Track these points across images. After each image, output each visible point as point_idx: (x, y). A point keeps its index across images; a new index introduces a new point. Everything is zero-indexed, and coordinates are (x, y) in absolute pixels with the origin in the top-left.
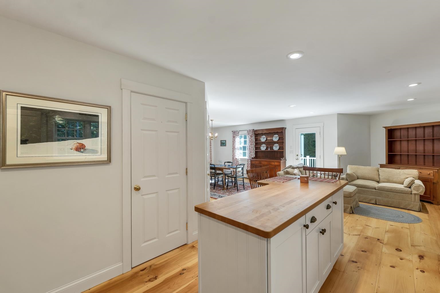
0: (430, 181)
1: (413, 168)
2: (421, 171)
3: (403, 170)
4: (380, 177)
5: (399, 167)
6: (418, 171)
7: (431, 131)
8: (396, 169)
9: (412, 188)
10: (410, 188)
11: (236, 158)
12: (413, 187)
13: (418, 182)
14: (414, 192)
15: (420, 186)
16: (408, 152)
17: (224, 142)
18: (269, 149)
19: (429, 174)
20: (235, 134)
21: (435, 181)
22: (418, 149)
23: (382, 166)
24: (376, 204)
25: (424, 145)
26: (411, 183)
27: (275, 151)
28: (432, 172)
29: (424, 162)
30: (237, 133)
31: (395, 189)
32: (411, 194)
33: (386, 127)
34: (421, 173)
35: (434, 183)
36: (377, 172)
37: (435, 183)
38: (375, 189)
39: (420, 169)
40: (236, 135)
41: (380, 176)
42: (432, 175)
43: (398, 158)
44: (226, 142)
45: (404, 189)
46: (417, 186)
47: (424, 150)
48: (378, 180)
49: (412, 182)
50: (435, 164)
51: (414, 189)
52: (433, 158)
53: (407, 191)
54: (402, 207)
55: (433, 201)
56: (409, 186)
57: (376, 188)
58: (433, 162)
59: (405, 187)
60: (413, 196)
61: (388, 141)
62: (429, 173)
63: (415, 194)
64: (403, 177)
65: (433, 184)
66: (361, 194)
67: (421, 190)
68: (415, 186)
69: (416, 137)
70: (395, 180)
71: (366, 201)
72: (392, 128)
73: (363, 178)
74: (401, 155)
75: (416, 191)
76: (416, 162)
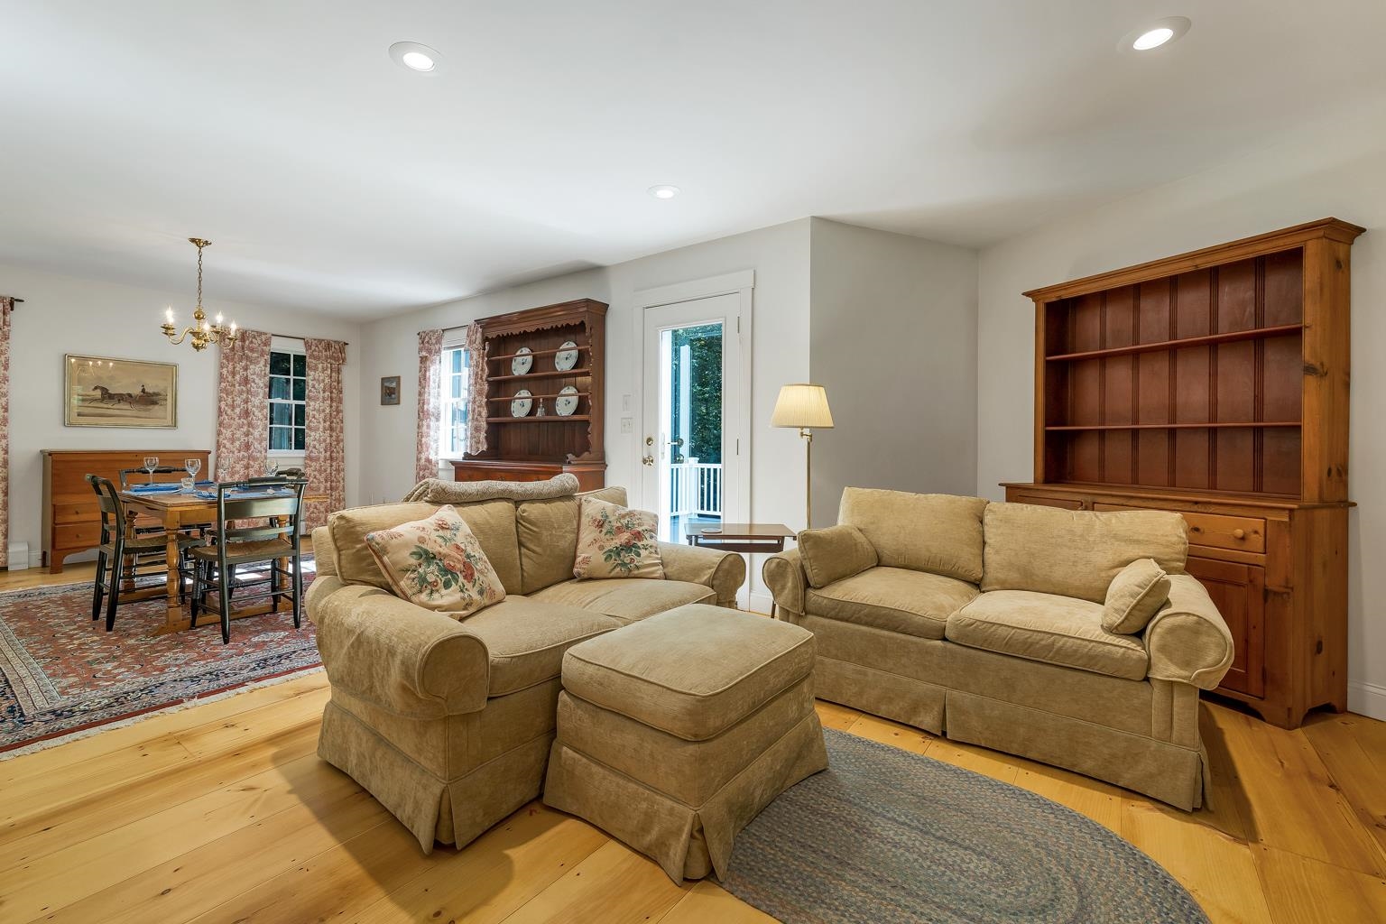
0: (1245, 581)
1: (1159, 504)
2: (1198, 519)
3: (1104, 516)
4: (986, 557)
5: (1089, 499)
6: (1184, 518)
7: (1251, 294)
8: (1075, 508)
9: (1155, 639)
10: (1139, 635)
11: (428, 461)
12: (1158, 630)
13: (1190, 597)
14: (1166, 670)
15: (1202, 623)
16: (1136, 421)
17: (394, 385)
18: (540, 413)
19: (1243, 539)
20: (429, 344)
21: (1274, 582)
22: (1180, 399)
23: (1015, 493)
24: (942, 736)
25: (1213, 375)
26: (1149, 601)
27: (564, 423)
28: (1258, 524)
29: (1212, 471)
30: (434, 341)
31: (1053, 644)
32: (1147, 679)
33: (1039, 291)
34: (1197, 530)
35: (1266, 592)
36: (972, 525)
37: (1276, 593)
38: (945, 639)
39: (1195, 508)
40: (430, 353)
41: (987, 549)
42: (1257, 541)
43: (1088, 453)
44: (399, 384)
45: (1101, 648)
46: (1181, 627)
47: (1213, 404)
48: (978, 573)
49: (1154, 600)
50: (1267, 480)
51: (1163, 649)
52: (1258, 450)
53: (1124, 658)
54: (1088, 765)
55: (1262, 699)
56: (1136, 624)
57: (948, 634)
58: (1258, 473)
59: (1111, 630)
60: (1157, 694)
61: (1047, 362)
62: (1239, 532)
63: (1170, 685)
64: (1103, 556)
65: (1265, 600)
66: (870, 665)
67: (1211, 657)
68: (1172, 631)
69: (1173, 335)
70: (1059, 574)
71: (895, 709)
72: (1066, 295)
73: (901, 561)
74: (1102, 432)
75: (1176, 664)
76: (1172, 469)
